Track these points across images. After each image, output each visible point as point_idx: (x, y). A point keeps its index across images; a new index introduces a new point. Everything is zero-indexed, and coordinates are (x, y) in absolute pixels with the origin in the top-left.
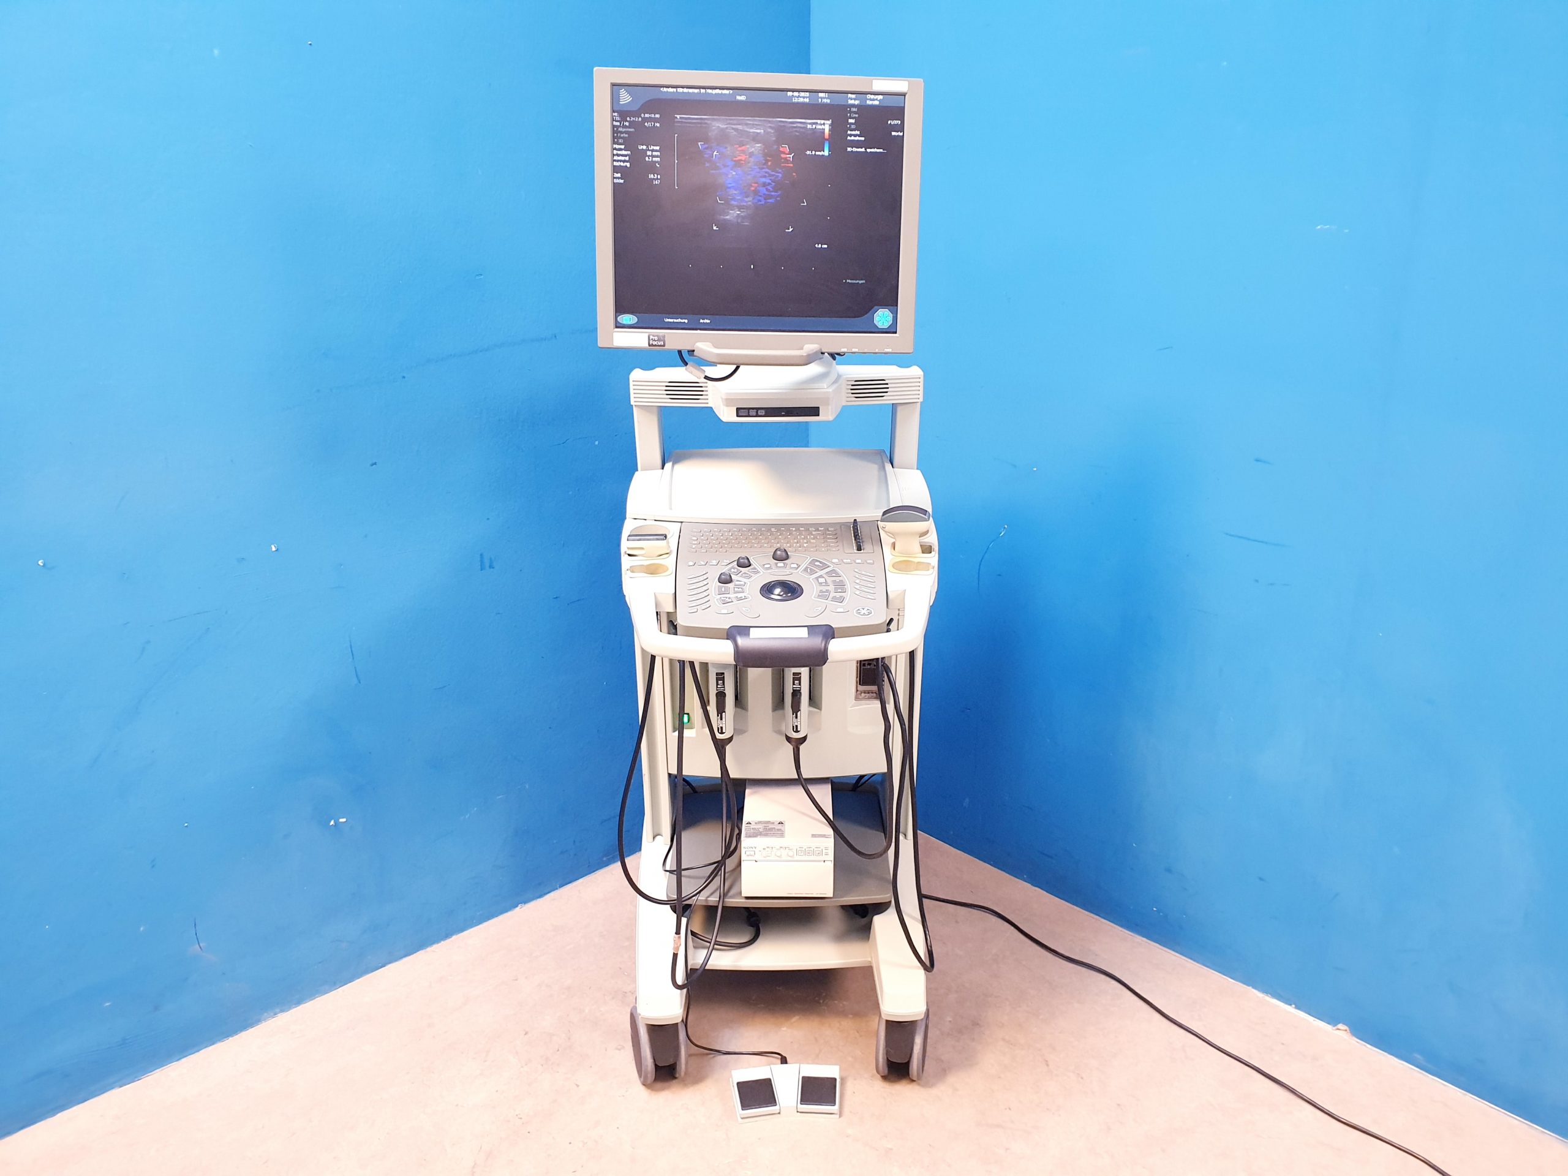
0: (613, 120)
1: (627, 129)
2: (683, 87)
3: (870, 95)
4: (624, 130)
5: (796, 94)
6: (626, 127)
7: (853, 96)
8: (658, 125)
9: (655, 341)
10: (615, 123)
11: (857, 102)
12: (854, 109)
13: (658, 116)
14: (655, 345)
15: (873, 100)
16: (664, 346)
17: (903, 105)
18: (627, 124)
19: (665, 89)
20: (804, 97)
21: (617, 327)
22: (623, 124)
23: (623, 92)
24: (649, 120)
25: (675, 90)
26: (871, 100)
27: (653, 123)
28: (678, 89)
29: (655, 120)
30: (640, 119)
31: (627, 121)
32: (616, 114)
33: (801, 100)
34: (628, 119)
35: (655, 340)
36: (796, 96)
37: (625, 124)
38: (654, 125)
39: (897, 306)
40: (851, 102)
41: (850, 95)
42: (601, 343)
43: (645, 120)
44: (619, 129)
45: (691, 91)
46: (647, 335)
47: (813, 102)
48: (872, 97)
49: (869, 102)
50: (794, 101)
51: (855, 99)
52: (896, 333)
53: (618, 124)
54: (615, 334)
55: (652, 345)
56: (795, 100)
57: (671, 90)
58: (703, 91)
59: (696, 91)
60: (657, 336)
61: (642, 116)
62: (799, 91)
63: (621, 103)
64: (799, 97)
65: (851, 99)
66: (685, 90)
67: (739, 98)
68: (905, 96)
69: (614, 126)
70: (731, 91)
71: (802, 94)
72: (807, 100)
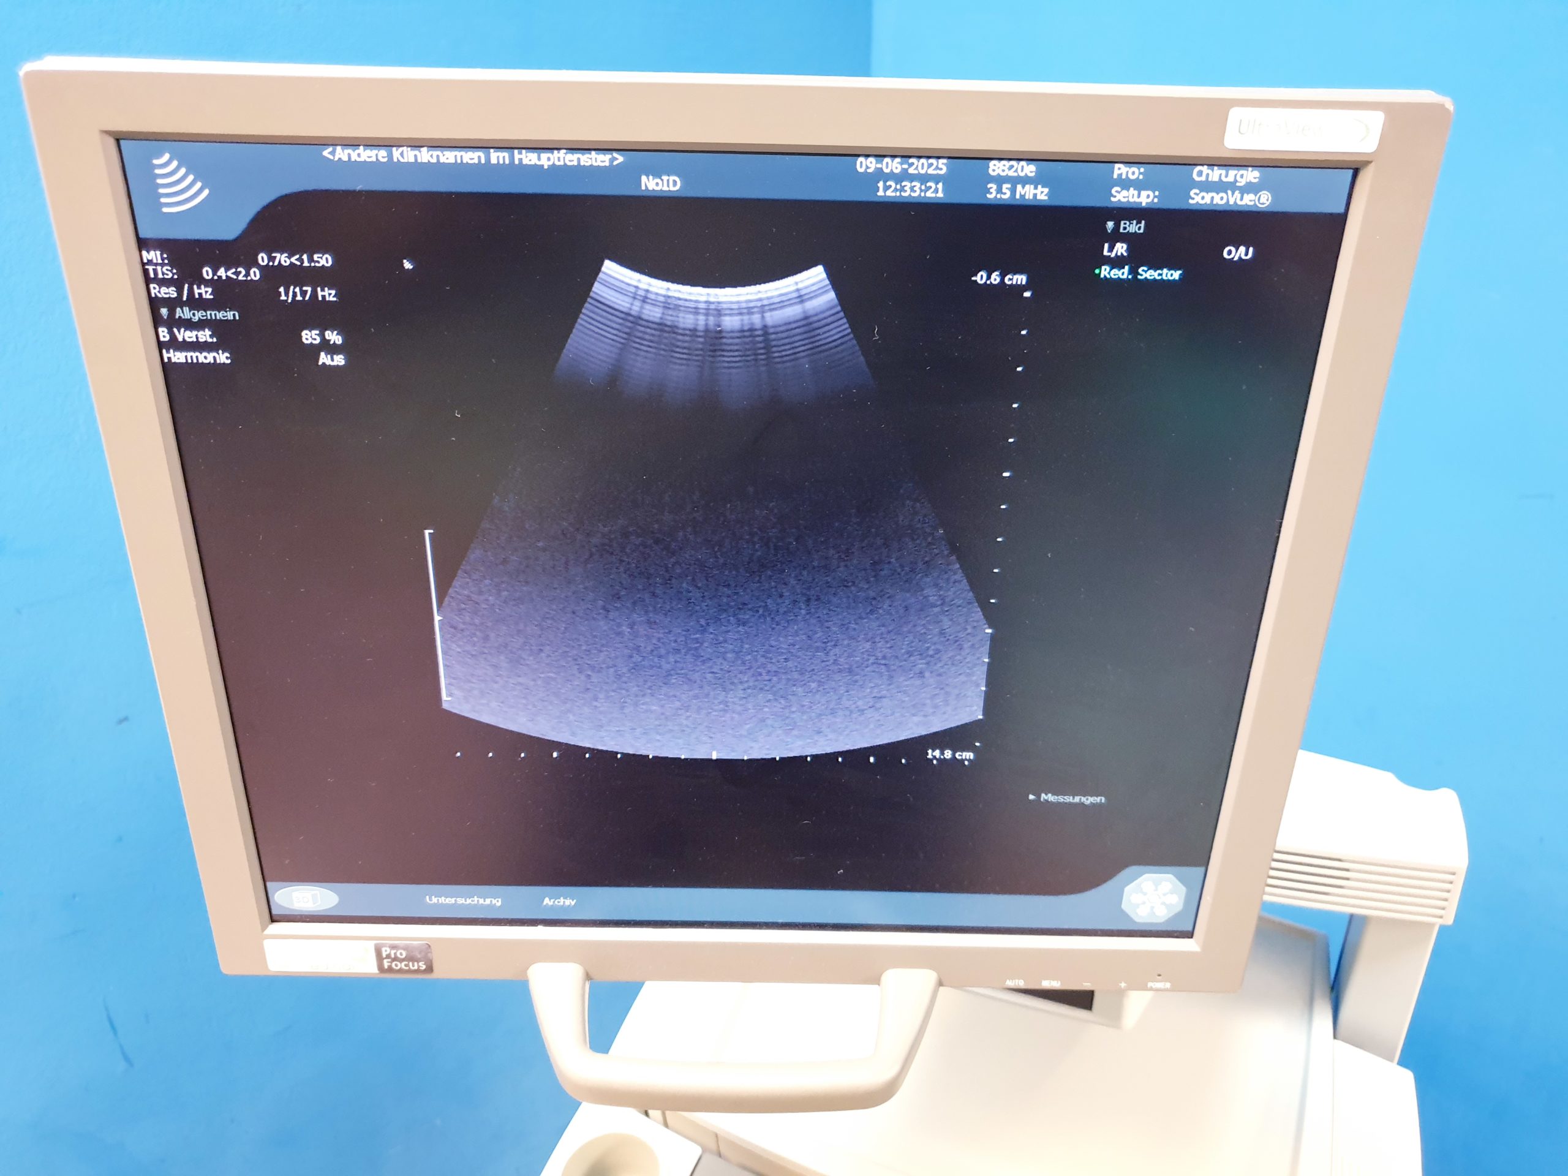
0: (148, 280)
1: (211, 314)
2: (416, 144)
3: (1205, 169)
4: (198, 315)
5: (894, 166)
6: (196, 303)
7: (1134, 173)
8: (329, 294)
9: (401, 961)
10: (154, 289)
11: (1145, 198)
12: (1133, 227)
13: (324, 260)
14: (401, 971)
15: (1220, 187)
16: (430, 969)
17: (1342, 210)
18: (206, 293)
19: (342, 154)
20: (924, 179)
21: (273, 919)
22: (191, 291)
23: (165, 164)
24: (296, 276)
25: (382, 154)
26: (1207, 186)
27: (309, 289)
28: (396, 153)
29: (318, 277)
30: (255, 274)
31: (207, 283)
32: (154, 255)
33: (912, 191)
34: (207, 272)
35: (396, 959)
36: (892, 176)
37: (196, 291)
38: (314, 293)
39: (1206, 863)
40: (1121, 197)
41: (1120, 170)
42: (230, 964)
43: (275, 276)
44: (179, 312)
45: (449, 157)
46: (370, 946)
47: (966, 197)
48: (1216, 174)
49: (1199, 199)
50: (881, 193)
51: (1139, 186)
52: (1190, 935)
53: (171, 292)
54: (268, 944)
55: (390, 970)
56: (887, 192)
57: (365, 155)
58: (496, 157)
59: (471, 157)
60: (405, 948)
61: (263, 259)
62: (906, 155)
63: (165, 210)
64: (900, 178)
65: (1126, 184)
66: (425, 156)
67: (650, 184)
68: (1356, 172)
69: (155, 303)
70: (620, 158)
71: (919, 166)
72: (936, 193)
